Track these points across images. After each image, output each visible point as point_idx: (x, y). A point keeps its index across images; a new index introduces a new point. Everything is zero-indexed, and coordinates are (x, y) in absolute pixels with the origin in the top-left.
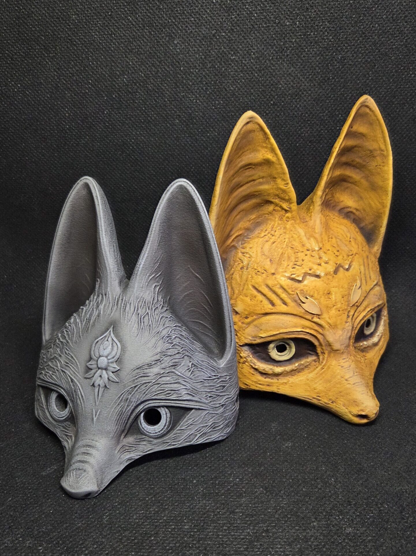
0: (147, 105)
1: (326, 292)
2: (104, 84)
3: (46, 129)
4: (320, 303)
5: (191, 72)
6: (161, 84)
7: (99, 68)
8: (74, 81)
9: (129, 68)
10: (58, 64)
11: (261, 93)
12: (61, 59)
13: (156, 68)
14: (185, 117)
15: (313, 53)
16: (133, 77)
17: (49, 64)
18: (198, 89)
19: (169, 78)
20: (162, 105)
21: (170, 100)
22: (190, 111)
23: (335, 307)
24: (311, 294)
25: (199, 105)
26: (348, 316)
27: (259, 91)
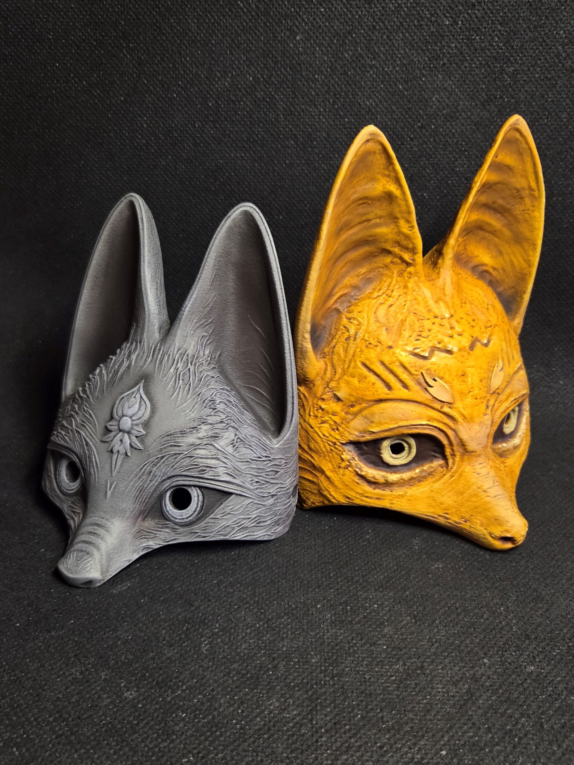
1: (460, 373)
2: (199, 88)
3: (116, 143)
4: (452, 387)
7: (194, 66)
8: (159, 81)
9: (233, 68)
10: (139, 57)
11: (406, 112)
12: (144, 51)
13: (269, 71)
16: (238, 81)
17: (127, 58)
18: (323, 101)
19: (286, 84)
23: (471, 393)
24: (441, 374)
26: (487, 407)
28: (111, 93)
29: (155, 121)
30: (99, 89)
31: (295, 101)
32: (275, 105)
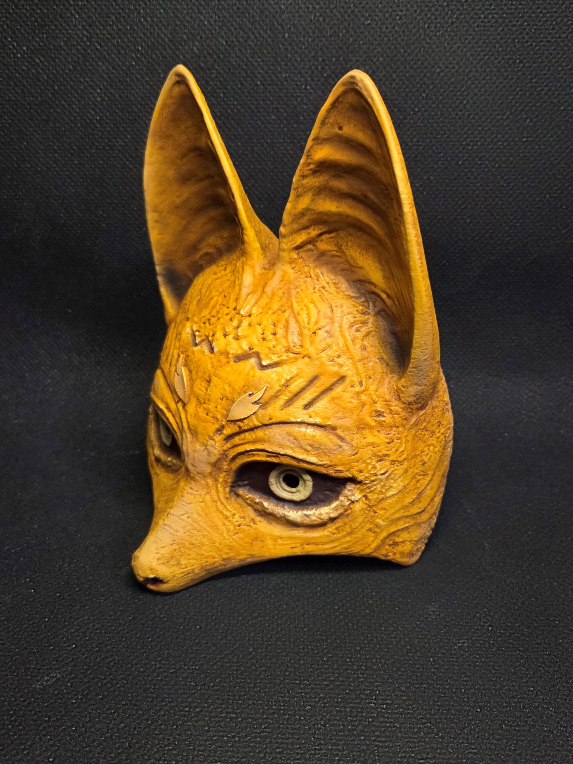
0: (227, 89)
2: (162, 53)
3: (64, 120)
5: (300, 41)
6: (253, 58)
7: (156, 28)
8: (114, 45)
9: (203, 30)
10: (89, 17)
11: (408, 80)
12: (96, 9)
13: (245, 33)
14: (287, 112)
15: (494, 21)
16: (208, 46)
17: (75, 18)
18: (310, 68)
19: (266, 49)
20: (251, 91)
21: (265, 83)
22: (296, 103)
25: (310, 93)
27: (405, 76)
28: (57, 60)
29: (111, 93)
30: (43, 56)
31: (277, 69)
32: (253, 73)
